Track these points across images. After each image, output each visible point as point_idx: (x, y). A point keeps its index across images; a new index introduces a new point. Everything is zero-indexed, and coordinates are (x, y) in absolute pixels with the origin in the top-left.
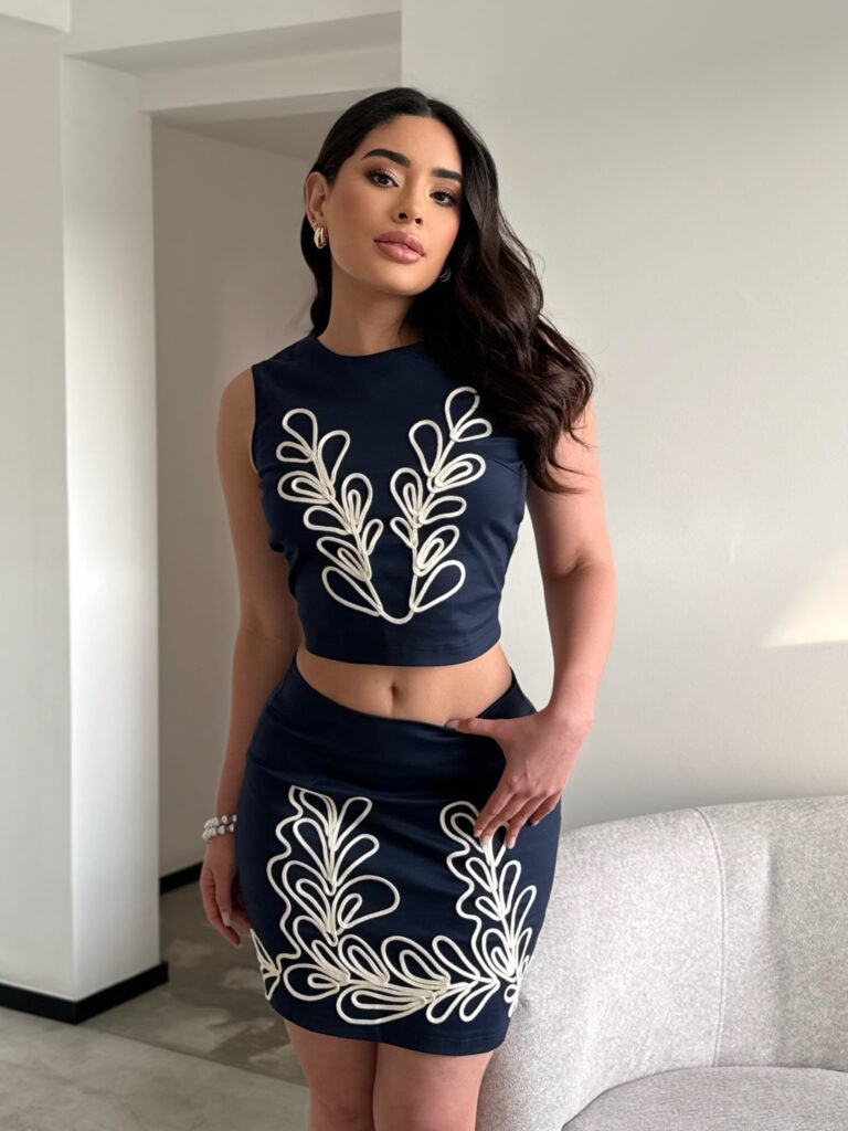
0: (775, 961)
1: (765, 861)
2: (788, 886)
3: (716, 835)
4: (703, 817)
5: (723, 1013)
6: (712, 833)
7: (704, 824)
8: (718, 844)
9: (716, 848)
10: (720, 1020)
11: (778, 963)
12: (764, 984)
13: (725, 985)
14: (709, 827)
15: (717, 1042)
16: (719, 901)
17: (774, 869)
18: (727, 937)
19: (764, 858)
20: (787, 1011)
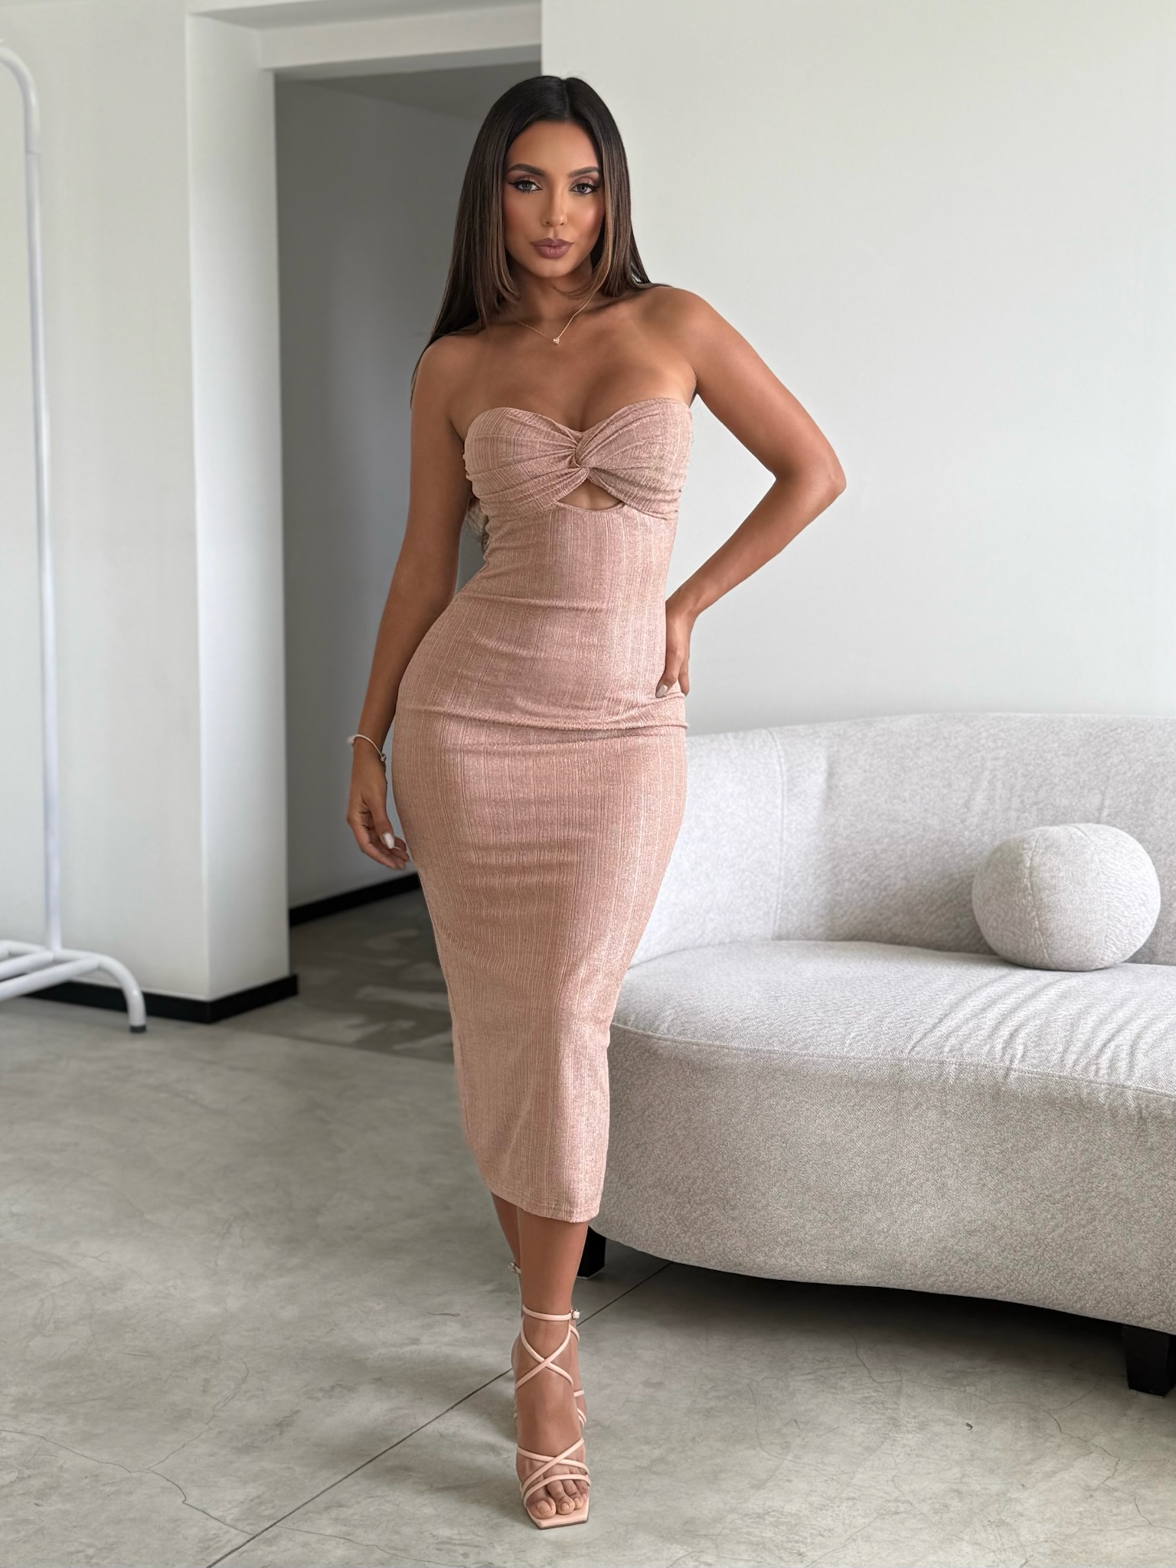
0: (828, 853)
1: (822, 769)
2: (842, 789)
3: (780, 747)
4: (771, 734)
5: (781, 897)
6: (776, 746)
7: (770, 739)
8: (782, 754)
9: (779, 757)
10: (778, 903)
11: (830, 854)
12: (818, 872)
13: (782, 873)
14: (775, 741)
15: (775, 922)
16: (779, 801)
17: (831, 775)
18: (785, 832)
19: (823, 765)
20: (837, 894)
